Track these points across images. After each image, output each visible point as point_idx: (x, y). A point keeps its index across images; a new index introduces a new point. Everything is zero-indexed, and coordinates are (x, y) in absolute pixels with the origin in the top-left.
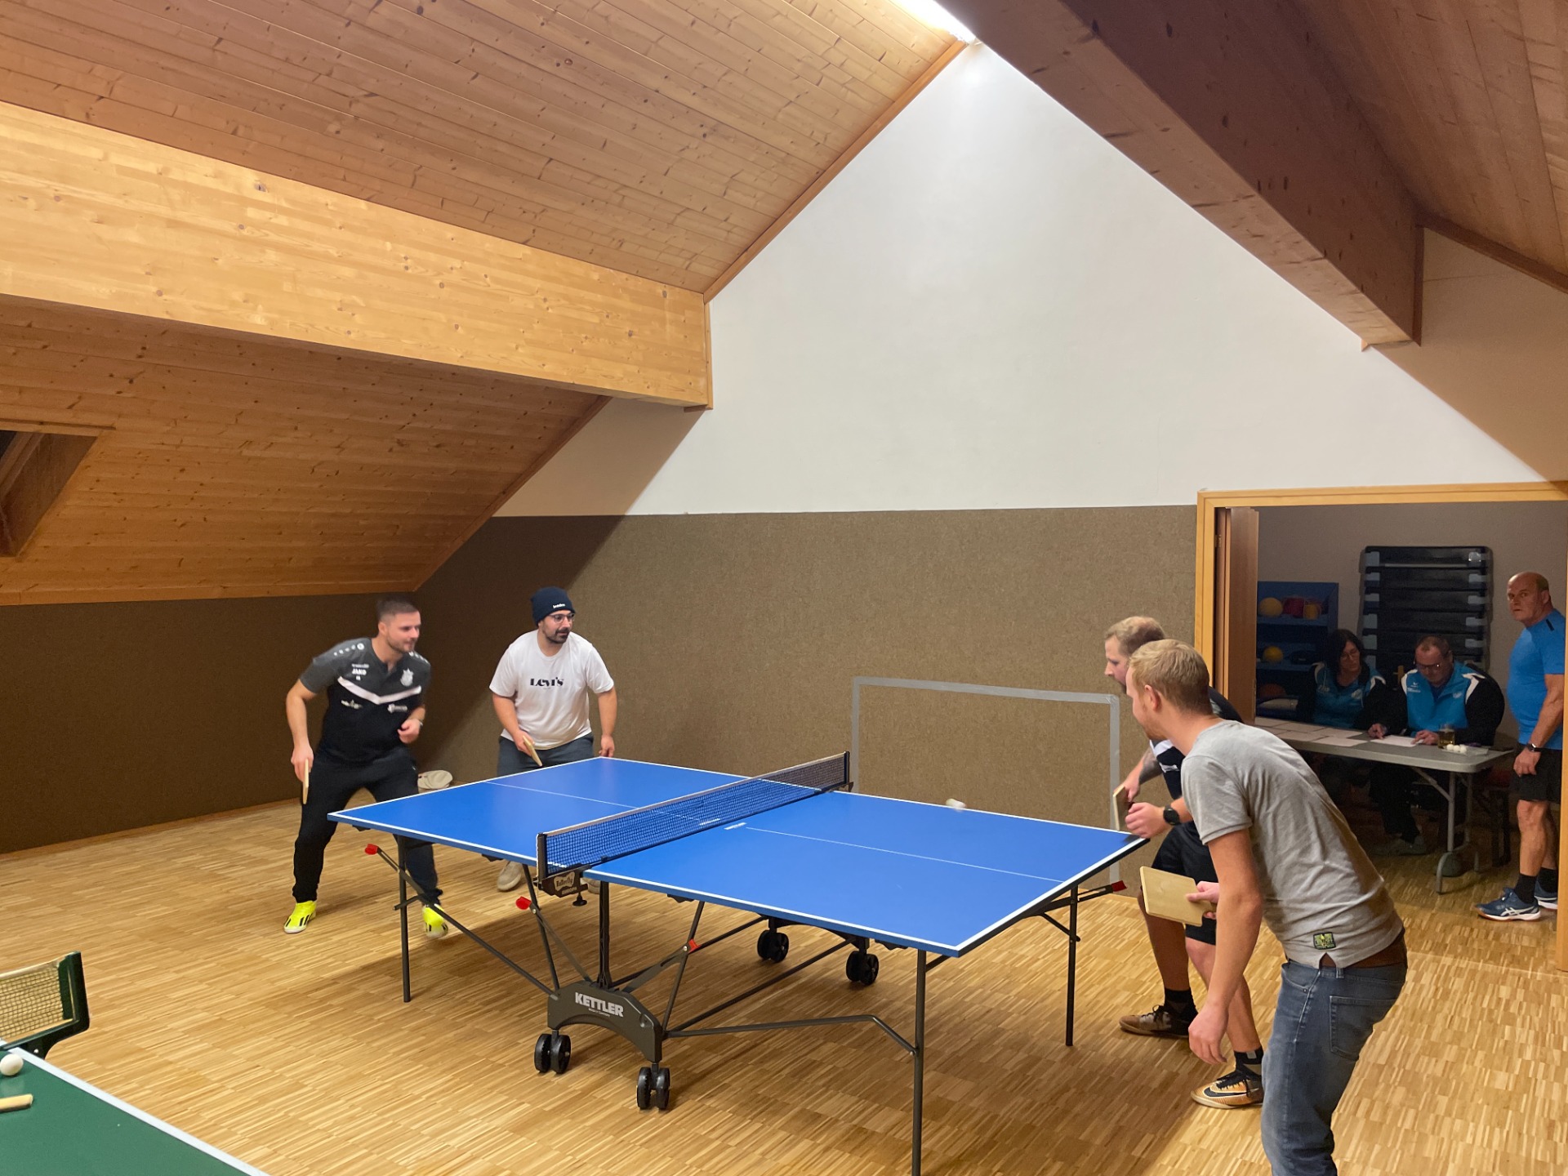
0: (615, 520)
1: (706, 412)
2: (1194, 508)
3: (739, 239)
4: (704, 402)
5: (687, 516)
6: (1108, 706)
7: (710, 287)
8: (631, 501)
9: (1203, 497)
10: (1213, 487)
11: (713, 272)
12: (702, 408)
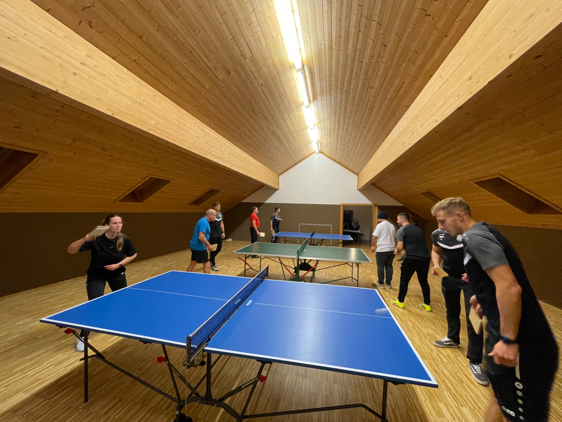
0: (262, 204)
1: (278, 190)
2: (340, 205)
3: (285, 169)
4: (278, 188)
5: (274, 203)
6: (330, 226)
7: (279, 175)
8: (266, 200)
9: (342, 204)
10: (343, 203)
11: (281, 173)
12: (277, 189)
